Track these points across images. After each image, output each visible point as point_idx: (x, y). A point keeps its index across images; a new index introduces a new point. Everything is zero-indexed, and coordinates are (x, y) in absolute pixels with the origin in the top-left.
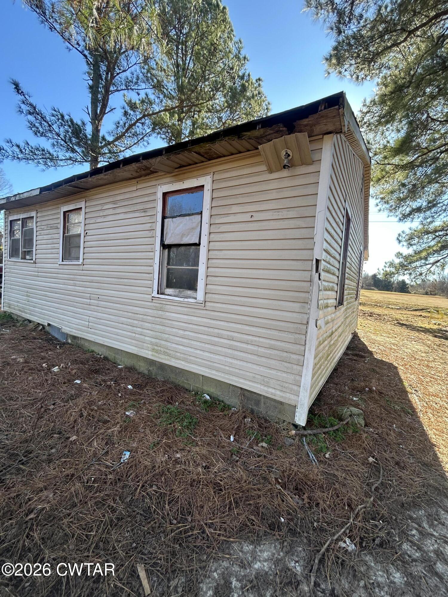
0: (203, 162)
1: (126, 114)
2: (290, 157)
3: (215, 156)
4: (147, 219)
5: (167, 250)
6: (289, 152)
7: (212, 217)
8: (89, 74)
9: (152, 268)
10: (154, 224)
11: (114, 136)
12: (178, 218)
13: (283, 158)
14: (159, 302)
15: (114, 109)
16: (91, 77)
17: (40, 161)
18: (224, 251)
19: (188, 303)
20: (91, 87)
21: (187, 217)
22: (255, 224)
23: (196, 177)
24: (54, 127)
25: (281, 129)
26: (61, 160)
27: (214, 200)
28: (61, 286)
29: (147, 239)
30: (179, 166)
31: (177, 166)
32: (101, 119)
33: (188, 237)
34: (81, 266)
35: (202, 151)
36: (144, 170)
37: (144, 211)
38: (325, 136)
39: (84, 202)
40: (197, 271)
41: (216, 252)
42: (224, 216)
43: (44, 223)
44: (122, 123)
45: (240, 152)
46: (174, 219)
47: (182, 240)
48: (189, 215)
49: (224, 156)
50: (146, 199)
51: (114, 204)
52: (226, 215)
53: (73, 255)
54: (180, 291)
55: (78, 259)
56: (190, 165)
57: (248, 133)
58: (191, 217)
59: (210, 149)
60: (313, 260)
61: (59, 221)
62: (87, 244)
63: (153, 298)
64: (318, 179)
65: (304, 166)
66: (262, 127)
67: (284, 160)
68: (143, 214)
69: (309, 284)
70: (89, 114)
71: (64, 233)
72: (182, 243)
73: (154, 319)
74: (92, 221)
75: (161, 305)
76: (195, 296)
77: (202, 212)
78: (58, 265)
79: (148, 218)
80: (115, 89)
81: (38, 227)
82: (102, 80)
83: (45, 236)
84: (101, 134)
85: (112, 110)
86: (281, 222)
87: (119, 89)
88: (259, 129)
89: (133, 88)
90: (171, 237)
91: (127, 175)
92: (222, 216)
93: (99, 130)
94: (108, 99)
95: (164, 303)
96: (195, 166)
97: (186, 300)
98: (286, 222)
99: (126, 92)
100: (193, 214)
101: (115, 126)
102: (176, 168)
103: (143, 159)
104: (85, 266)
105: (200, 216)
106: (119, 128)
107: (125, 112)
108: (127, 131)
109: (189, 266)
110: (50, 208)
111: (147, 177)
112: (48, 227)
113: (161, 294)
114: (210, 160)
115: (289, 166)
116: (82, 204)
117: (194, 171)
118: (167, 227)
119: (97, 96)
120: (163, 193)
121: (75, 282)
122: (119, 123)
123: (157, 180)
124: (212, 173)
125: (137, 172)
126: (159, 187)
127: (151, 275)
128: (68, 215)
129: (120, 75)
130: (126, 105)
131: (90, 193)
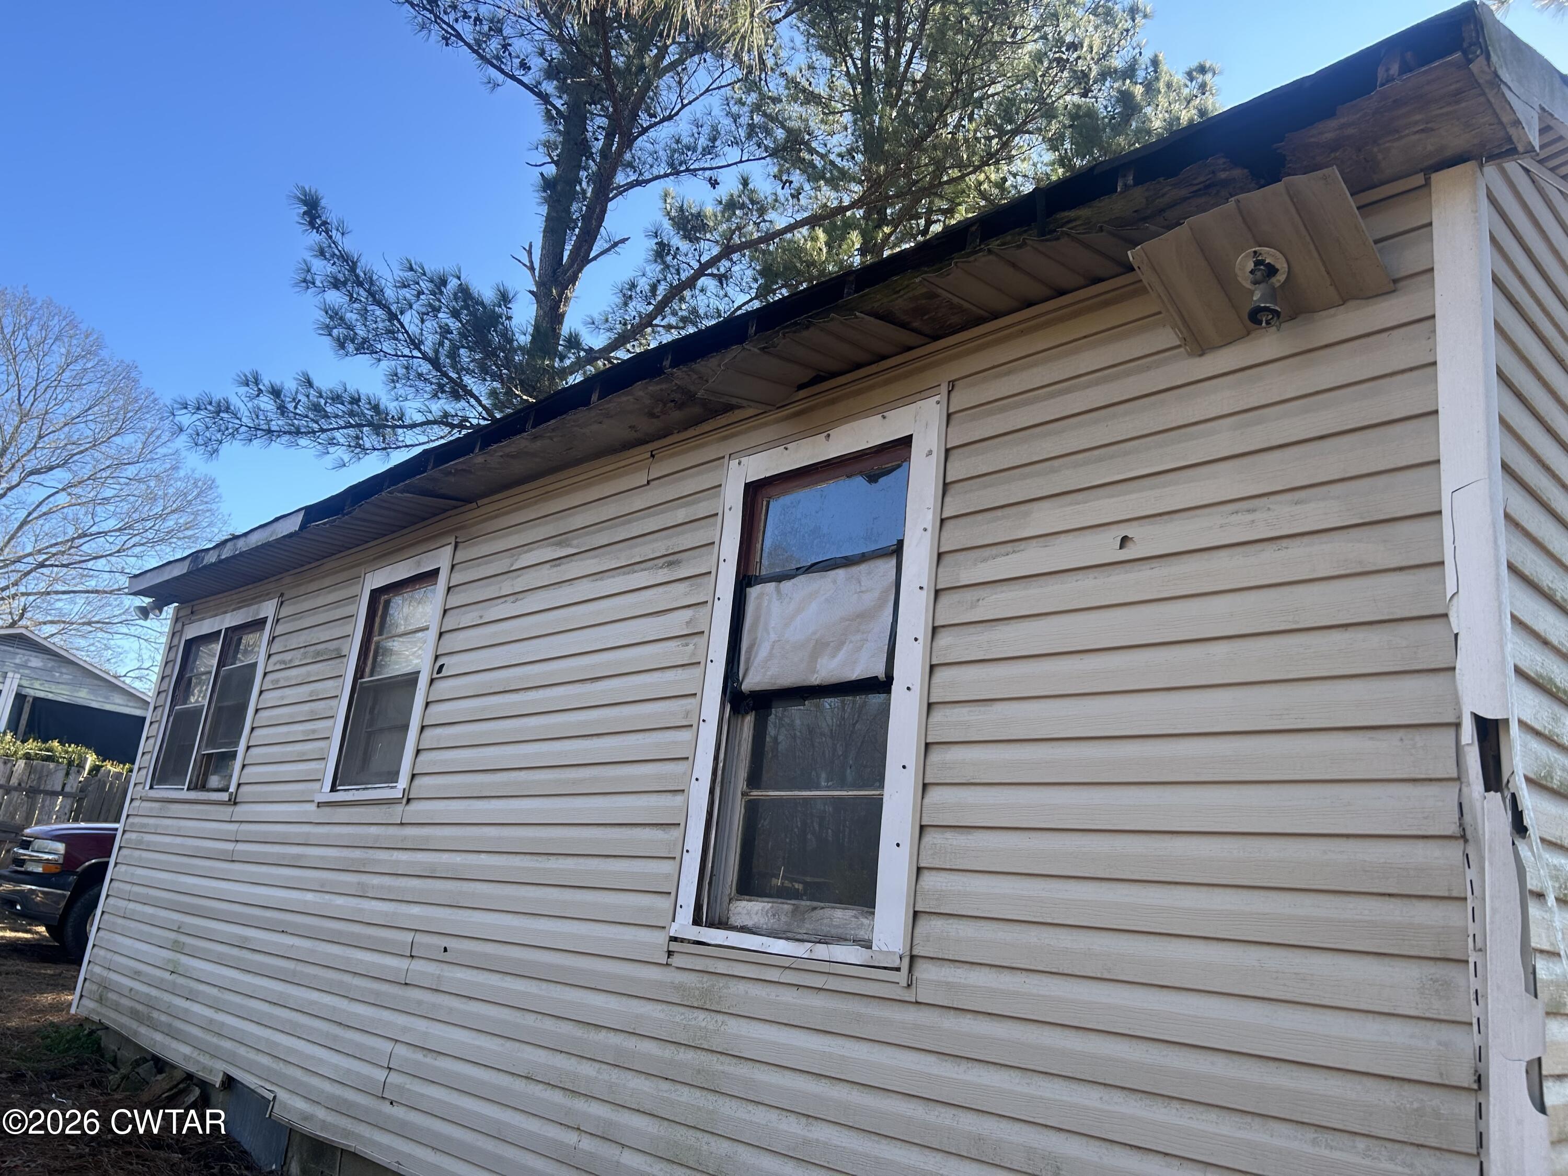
0: (910, 348)
1: (662, 251)
2: (1281, 277)
3: (955, 319)
4: (679, 594)
5: (748, 721)
6: (1271, 256)
7: (947, 560)
8: (548, 145)
9: (679, 799)
10: (705, 611)
11: (610, 330)
12: (802, 579)
13: (1248, 285)
14: (700, 964)
15: (623, 241)
16: (554, 154)
17: (337, 434)
18: (999, 706)
19: (831, 969)
20: (548, 184)
21: (841, 573)
22: (1144, 574)
23: (882, 409)
24: (406, 319)
25: (1223, 175)
26: (413, 426)
27: (952, 491)
28: (310, 896)
29: (670, 675)
30: (811, 374)
31: (806, 375)
32: (574, 279)
33: (841, 655)
34: (399, 808)
35: (900, 304)
36: (680, 406)
37: (670, 564)
38: (1435, 177)
39: (449, 549)
40: (876, 806)
41: (961, 713)
42: (994, 551)
43: (294, 641)
44: (643, 285)
45: (1061, 293)
46: (786, 585)
47: (814, 671)
48: (847, 562)
49: (996, 316)
50: (681, 515)
51: (559, 544)
52: (1009, 548)
53: (377, 762)
54: (796, 909)
55: (393, 777)
56: (858, 366)
57: (1083, 212)
58: (854, 570)
59: (933, 296)
60: (1457, 725)
61: (348, 630)
62: (438, 712)
63: (674, 946)
64: (1433, 350)
65: (1351, 304)
66: (1137, 183)
67: (1252, 293)
68: (663, 575)
69: (1454, 852)
70: (532, 269)
71: (359, 672)
72: (815, 679)
73: (668, 1052)
74: (470, 617)
75: (706, 981)
76: (862, 934)
77: (900, 543)
78: (312, 807)
79: (682, 587)
80: (633, 177)
81: (274, 659)
82: (590, 156)
83: (287, 691)
84: (565, 330)
85: (616, 244)
86: (1269, 553)
87: (647, 176)
88: (1126, 187)
89: (696, 166)
90: (770, 656)
91: (616, 430)
92: (987, 552)
93: (563, 315)
94: (604, 211)
95: (722, 967)
96: (874, 368)
97: (822, 951)
98: (1296, 550)
99: (669, 184)
100: (863, 558)
101: (619, 300)
102: (801, 387)
103: (672, 366)
104: (414, 806)
105: (893, 562)
106: (632, 305)
107: (661, 244)
108: (660, 309)
109: (842, 785)
110: (327, 582)
111: (691, 432)
112: (305, 655)
113: (711, 925)
114: (936, 338)
115: (1276, 314)
116: (441, 558)
117: (871, 388)
118: (757, 619)
119: (568, 211)
120: (747, 486)
121: (364, 878)
122: (633, 286)
123: (725, 438)
124: (944, 389)
125: (652, 415)
126: (734, 463)
127: (676, 833)
128: (387, 603)
129: (652, 133)
130: (667, 224)
131: (477, 512)
